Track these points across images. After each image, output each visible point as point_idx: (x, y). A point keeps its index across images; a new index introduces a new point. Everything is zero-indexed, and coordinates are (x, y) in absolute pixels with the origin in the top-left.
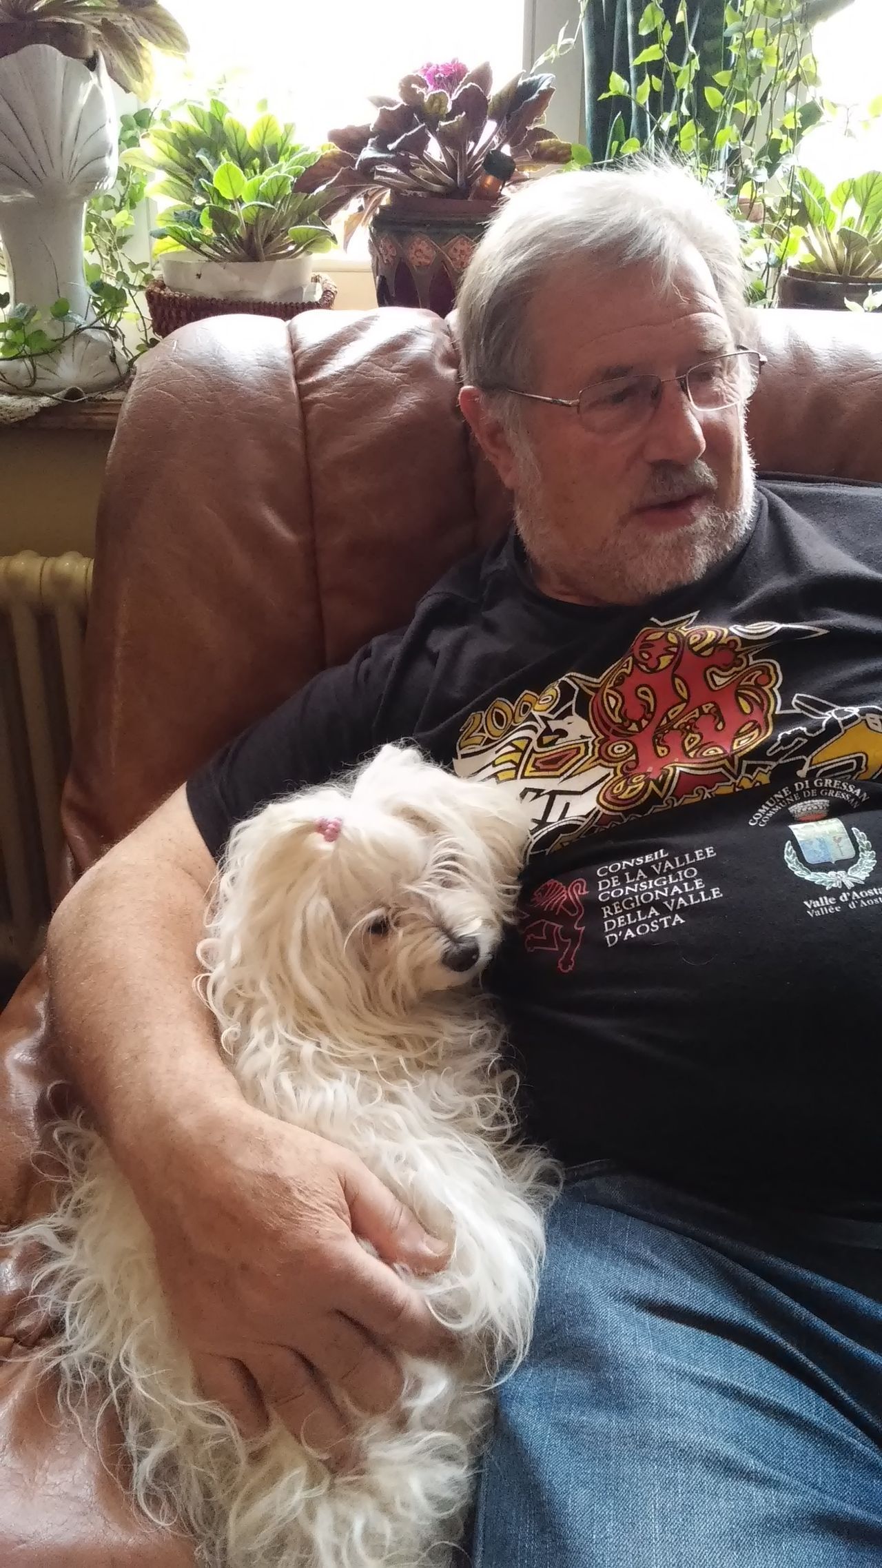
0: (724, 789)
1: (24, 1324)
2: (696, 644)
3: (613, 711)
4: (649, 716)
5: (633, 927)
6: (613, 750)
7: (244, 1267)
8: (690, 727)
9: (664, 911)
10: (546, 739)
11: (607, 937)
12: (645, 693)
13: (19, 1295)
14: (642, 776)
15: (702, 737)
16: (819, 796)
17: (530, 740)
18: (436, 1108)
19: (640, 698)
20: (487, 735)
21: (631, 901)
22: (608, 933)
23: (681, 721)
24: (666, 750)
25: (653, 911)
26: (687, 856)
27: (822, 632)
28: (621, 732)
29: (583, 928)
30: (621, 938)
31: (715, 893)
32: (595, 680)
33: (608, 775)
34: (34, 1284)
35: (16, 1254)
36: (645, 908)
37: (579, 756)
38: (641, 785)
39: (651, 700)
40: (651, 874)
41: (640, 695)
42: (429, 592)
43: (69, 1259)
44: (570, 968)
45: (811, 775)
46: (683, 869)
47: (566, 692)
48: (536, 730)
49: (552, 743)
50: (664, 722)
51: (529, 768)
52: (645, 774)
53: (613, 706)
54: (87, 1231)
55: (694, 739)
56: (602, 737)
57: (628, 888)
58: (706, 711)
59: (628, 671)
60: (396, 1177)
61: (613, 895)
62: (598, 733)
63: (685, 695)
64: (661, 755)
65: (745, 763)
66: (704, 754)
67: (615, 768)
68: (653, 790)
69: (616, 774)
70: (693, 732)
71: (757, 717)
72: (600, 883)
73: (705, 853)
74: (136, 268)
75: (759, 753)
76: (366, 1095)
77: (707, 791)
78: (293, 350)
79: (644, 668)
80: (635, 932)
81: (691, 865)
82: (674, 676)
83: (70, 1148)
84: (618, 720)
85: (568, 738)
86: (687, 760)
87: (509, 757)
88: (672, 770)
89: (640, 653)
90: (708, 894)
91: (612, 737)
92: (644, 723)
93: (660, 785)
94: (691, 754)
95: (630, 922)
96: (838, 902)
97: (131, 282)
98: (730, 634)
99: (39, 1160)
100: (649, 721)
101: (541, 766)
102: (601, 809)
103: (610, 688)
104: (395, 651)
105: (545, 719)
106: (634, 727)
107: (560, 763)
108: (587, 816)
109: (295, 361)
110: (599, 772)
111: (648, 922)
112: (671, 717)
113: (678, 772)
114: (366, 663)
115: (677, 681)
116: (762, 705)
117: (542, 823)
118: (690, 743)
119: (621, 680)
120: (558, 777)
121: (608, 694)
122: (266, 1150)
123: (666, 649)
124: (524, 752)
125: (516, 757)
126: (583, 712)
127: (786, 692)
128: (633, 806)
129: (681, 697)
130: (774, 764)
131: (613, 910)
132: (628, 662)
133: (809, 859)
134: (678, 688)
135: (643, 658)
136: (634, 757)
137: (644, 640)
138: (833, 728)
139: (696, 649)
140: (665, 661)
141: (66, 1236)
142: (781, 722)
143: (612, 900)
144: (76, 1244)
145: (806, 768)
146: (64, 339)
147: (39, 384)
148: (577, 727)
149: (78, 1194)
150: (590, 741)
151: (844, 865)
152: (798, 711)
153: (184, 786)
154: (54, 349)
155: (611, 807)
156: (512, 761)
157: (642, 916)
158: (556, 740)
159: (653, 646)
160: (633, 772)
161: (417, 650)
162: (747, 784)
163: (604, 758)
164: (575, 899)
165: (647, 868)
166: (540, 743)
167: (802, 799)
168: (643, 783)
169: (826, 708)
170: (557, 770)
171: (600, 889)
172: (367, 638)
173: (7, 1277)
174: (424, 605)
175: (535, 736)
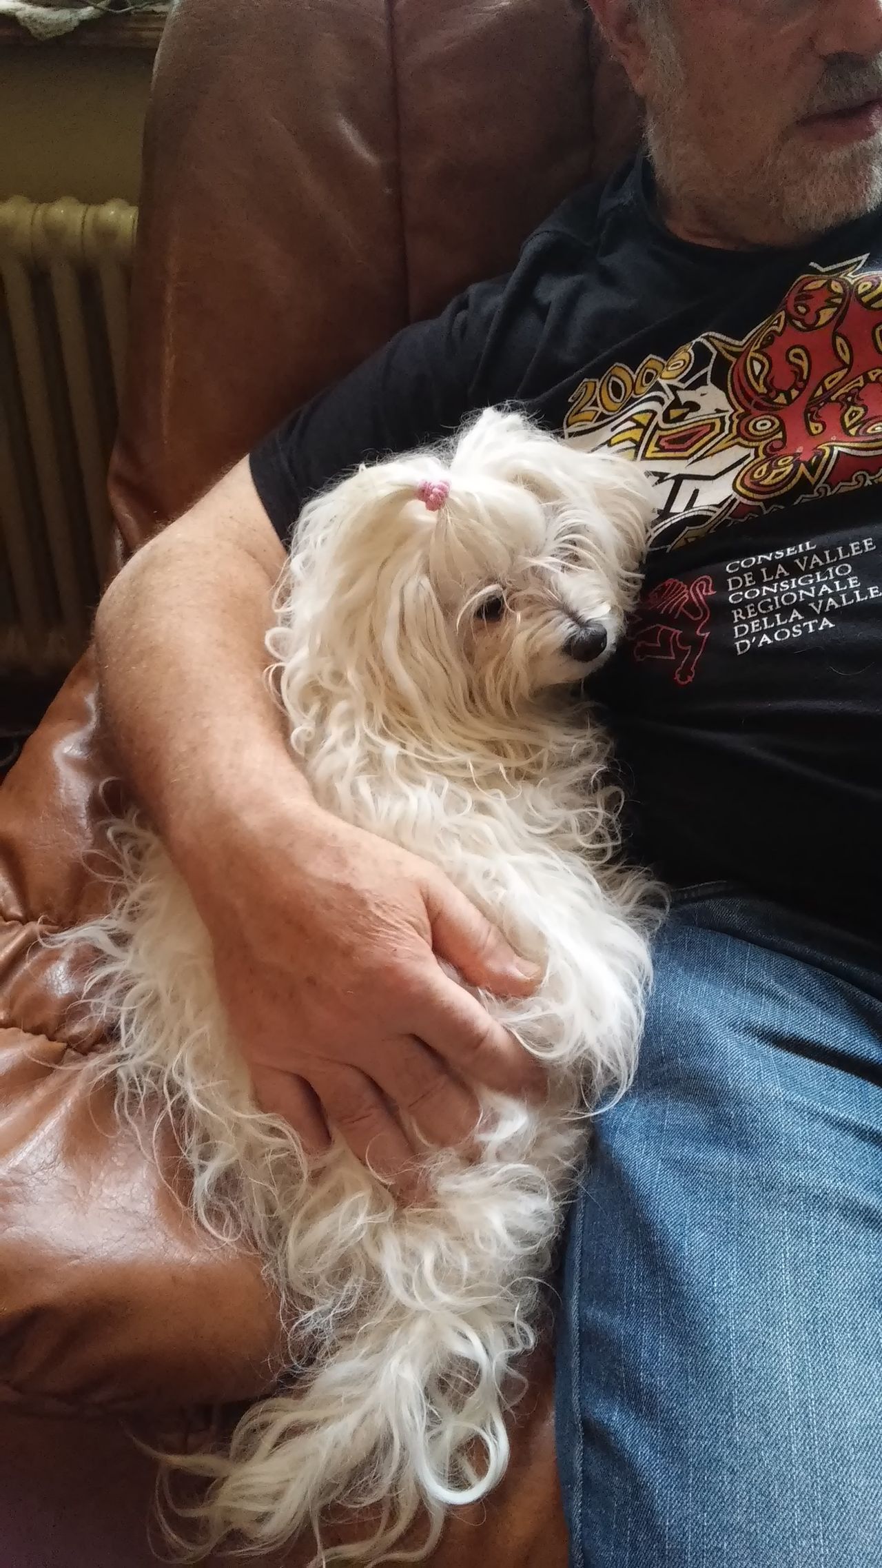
1: (77, 1029)
2: (866, 293)
3: (757, 378)
4: (801, 385)
5: (770, 633)
6: (754, 427)
8: (854, 398)
9: (808, 613)
10: (674, 413)
11: (738, 644)
12: (797, 356)
13: (71, 998)
14: (791, 458)
15: (866, 410)
17: (654, 414)
18: (530, 821)
19: (791, 363)
20: (600, 409)
21: (767, 604)
22: (739, 639)
23: (842, 391)
24: (821, 428)
25: (796, 614)
26: (840, 549)
28: (766, 405)
29: (707, 634)
30: (754, 645)
31: (873, 592)
32: (737, 343)
33: (748, 456)
34: (87, 988)
35: (68, 956)
36: (785, 611)
37: (713, 434)
38: (789, 469)
39: (805, 365)
40: (795, 572)
41: (792, 359)
42: (539, 230)
43: (124, 963)
44: (690, 679)
46: (834, 565)
47: (702, 354)
48: (662, 401)
49: (681, 418)
50: (820, 392)
51: (652, 447)
52: (795, 455)
53: (757, 373)
54: (143, 936)
55: (857, 413)
56: (741, 410)
57: (765, 588)
58: (873, 378)
59: (779, 329)
60: (485, 894)
61: (746, 596)
62: (737, 406)
63: (846, 358)
64: (814, 432)
66: (869, 431)
67: (757, 448)
68: (803, 475)
69: (757, 456)
70: (854, 405)
72: (730, 581)
73: (862, 547)
76: (454, 804)
77: (869, 478)
79: (799, 324)
80: (772, 637)
81: (844, 561)
82: (835, 334)
83: (126, 848)
84: (762, 389)
85: (700, 412)
86: (848, 438)
87: (628, 435)
88: (828, 451)
89: (796, 306)
90: (864, 592)
91: (753, 410)
92: (794, 393)
93: (812, 468)
94: (853, 431)
95: (766, 627)
99: (91, 859)
100: (801, 391)
101: (667, 446)
102: (738, 497)
103: (756, 351)
104: (497, 302)
105: (674, 389)
106: (781, 399)
107: (689, 443)
108: (719, 506)
110: (737, 453)
111: (789, 626)
112: (828, 386)
113: (835, 452)
114: (462, 315)
115: (839, 340)
117: (665, 513)
118: (851, 418)
119: (771, 339)
120: (687, 458)
121: (753, 359)
122: (340, 860)
123: (828, 301)
124: (646, 429)
125: (637, 434)
126: (720, 382)
128: (777, 494)
129: (843, 362)
131: (745, 614)
132: (779, 319)
134: (839, 349)
135: (797, 310)
136: (780, 435)
137: (801, 290)
139: (865, 299)
140: (826, 315)
141: (121, 939)
143: (746, 602)
144: (131, 948)
148: (712, 400)
149: (134, 896)
150: (727, 415)
153: (247, 458)
155: (751, 495)
156: (632, 440)
157: (782, 620)
158: (685, 415)
159: (811, 297)
160: (779, 453)
161: (523, 300)
163: (743, 435)
164: (699, 600)
165: (788, 562)
166: (666, 418)
168: (791, 466)
170: (686, 450)
171: (731, 589)
172: (462, 286)
173: (59, 979)
174: (532, 246)
175: (660, 410)
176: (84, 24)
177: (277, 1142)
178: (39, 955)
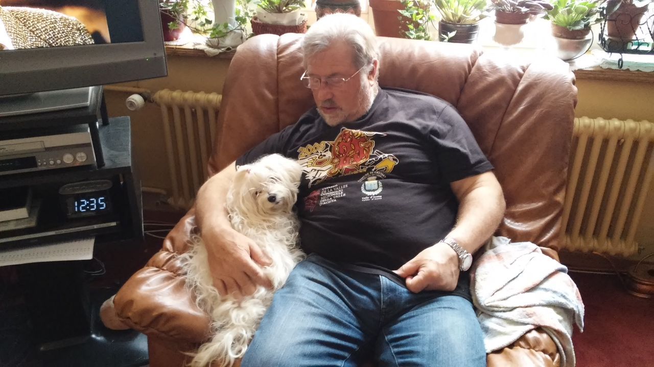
0: (355, 172)
1: (180, 272)
2: (356, 135)
4: (345, 153)
6: (335, 161)
7: (225, 260)
8: (352, 157)
9: (333, 198)
10: (320, 157)
11: (320, 204)
13: (180, 267)
15: (354, 159)
16: (375, 176)
20: (306, 155)
21: (327, 196)
23: (351, 155)
24: (345, 162)
25: (331, 199)
26: (341, 186)
27: (386, 135)
28: (338, 157)
29: (317, 202)
30: (323, 204)
31: (344, 195)
32: (333, 143)
35: (181, 259)
36: (329, 198)
37: (327, 161)
39: (346, 149)
40: (333, 191)
41: (343, 148)
43: (190, 261)
44: (312, 211)
45: (375, 170)
46: (340, 189)
47: (327, 146)
50: (348, 155)
51: (315, 164)
52: (339, 167)
53: (337, 150)
55: (352, 159)
56: (333, 157)
57: (327, 193)
59: (340, 141)
65: (360, 166)
66: (353, 164)
67: (334, 165)
69: (333, 167)
71: (367, 155)
72: (322, 191)
74: (251, 11)
75: (363, 164)
77: (352, 173)
78: (278, 46)
79: (344, 141)
80: (326, 203)
81: (342, 189)
82: (351, 143)
84: (338, 153)
85: (325, 157)
86: (349, 165)
87: (311, 161)
88: (344, 167)
89: (343, 137)
91: (335, 157)
92: (343, 155)
93: (341, 170)
94: (350, 163)
95: (325, 201)
96: (370, 198)
97: (249, 15)
98: (364, 134)
99: (188, 241)
101: (318, 163)
102: (327, 175)
103: (336, 145)
105: (321, 152)
106: (341, 156)
107: (322, 163)
108: (324, 177)
109: (277, 50)
110: (330, 166)
111: (329, 201)
113: (346, 167)
115: (352, 145)
116: (368, 152)
117: (314, 177)
119: (339, 143)
120: (321, 166)
121: (336, 147)
123: (349, 137)
124: (314, 160)
126: (330, 150)
127: (374, 149)
128: (335, 175)
129: (353, 149)
130: (367, 167)
131: (323, 198)
132: (340, 139)
133: (367, 188)
136: (338, 163)
138: (381, 160)
139: (356, 137)
141: (191, 257)
142: (371, 157)
143: (324, 196)
145: (374, 169)
146: (227, 33)
147: (220, 45)
148: (329, 154)
150: (330, 158)
151: (374, 190)
152: (375, 154)
153: (235, 161)
154: (224, 35)
155: (329, 175)
158: (323, 157)
159: (346, 135)
160: (337, 167)
162: (361, 172)
163: (332, 162)
164: (317, 195)
165: (332, 189)
166: (319, 158)
167: (371, 176)
168: (338, 170)
169: (381, 154)
171: (322, 193)
173: (178, 263)
174: (301, 118)
175: (317, 156)
176: (220, 53)
177: (214, 292)
178: (175, 259)
